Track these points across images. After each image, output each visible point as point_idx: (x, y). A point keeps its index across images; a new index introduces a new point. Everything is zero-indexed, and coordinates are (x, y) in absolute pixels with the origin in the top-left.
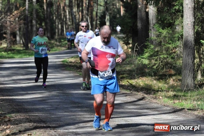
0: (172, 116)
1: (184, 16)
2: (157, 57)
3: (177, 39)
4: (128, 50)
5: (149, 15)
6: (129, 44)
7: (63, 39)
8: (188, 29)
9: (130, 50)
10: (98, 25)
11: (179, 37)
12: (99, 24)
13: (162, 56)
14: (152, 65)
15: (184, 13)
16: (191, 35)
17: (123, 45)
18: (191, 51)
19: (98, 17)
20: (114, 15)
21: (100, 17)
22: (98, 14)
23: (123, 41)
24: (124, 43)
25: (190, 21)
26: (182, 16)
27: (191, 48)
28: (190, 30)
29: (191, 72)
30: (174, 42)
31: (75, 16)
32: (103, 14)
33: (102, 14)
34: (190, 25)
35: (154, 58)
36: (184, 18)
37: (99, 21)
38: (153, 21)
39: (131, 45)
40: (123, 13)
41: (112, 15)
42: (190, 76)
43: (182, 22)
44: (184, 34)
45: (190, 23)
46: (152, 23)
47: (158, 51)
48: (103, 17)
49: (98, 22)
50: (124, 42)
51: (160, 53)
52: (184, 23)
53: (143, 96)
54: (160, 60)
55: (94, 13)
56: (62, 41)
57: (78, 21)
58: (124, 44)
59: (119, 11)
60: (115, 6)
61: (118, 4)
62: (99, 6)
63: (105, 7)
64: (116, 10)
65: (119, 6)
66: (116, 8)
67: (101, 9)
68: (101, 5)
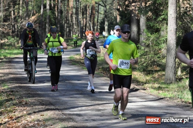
0: (157, 103)
1: (168, 24)
2: (146, 56)
3: (163, 42)
5: (140, 22)
7: (70, 40)
8: (171, 34)
10: (99, 29)
11: (164, 41)
13: (150, 56)
14: (142, 63)
15: (168, 21)
16: (174, 39)
18: (174, 52)
19: (99, 23)
20: (112, 22)
21: (100, 23)
22: (99, 21)
25: (173, 28)
26: (167, 24)
27: (173, 49)
28: (173, 35)
29: (172, 69)
30: (160, 44)
31: (80, 22)
33: (102, 21)
34: (173, 31)
35: (144, 57)
36: (168, 26)
38: (143, 27)
40: (119, 21)
41: (110, 21)
42: (172, 72)
43: (167, 29)
44: (168, 38)
45: (173, 29)
46: (142, 29)
47: (147, 52)
48: (103, 23)
49: (99, 27)
51: (148, 53)
52: (168, 29)
53: (134, 87)
54: (149, 59)
55: (96, 20)
56: (69, 41)
57: (82, 25)
59: (116, 18)
60: (113, 14)
61: (115, 13)
62: (99, 14)
63: (105, 15)
64: (113, 18)
65: (115, 15)
66: (113, 16)
67: (101, 17)
68: (101, 14)
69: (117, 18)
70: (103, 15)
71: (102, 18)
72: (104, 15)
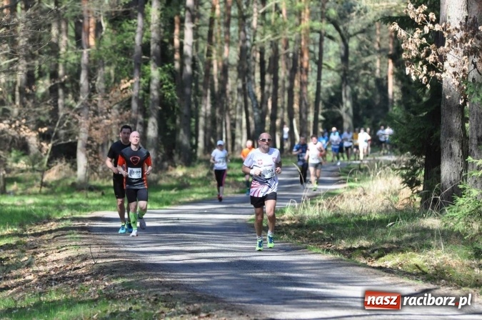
4: (415, 200)
6: (418, 184)
9: (418, 199)
10: (320, 125)
12: (321, 121)
17: (402, 186)
19: (321, 103)
20: (366, 98)
21: (324, 102)
22: (323, 94)
23: (403, 176)
24: (404, 183)
32: (335, 92)
33: (333, 94)
37: (323, 114)
39: (421, 188)
40: (393, 93)
48: (335, 100)
49: (321, 117)
50: (404, 180)
58: (406, 185)
59: (381, 85)
60: (371, 70)
61: (378, 64)
62: (323, 71)
63: (342, 73)
64: (372, 82)
65: (381, 71)
66: (374, 76)
67: (330, 78)
68: (329, 68)
69: (387, 84)
70: (336, 74)
71: (329, 85)
72: (338, 71)
